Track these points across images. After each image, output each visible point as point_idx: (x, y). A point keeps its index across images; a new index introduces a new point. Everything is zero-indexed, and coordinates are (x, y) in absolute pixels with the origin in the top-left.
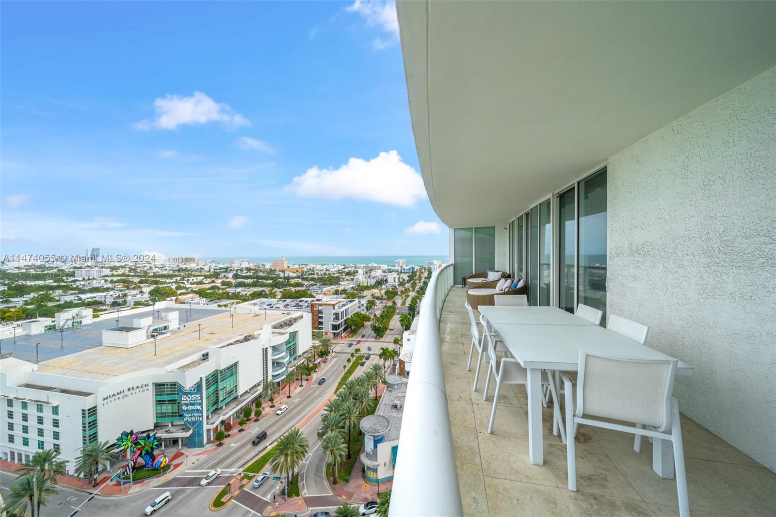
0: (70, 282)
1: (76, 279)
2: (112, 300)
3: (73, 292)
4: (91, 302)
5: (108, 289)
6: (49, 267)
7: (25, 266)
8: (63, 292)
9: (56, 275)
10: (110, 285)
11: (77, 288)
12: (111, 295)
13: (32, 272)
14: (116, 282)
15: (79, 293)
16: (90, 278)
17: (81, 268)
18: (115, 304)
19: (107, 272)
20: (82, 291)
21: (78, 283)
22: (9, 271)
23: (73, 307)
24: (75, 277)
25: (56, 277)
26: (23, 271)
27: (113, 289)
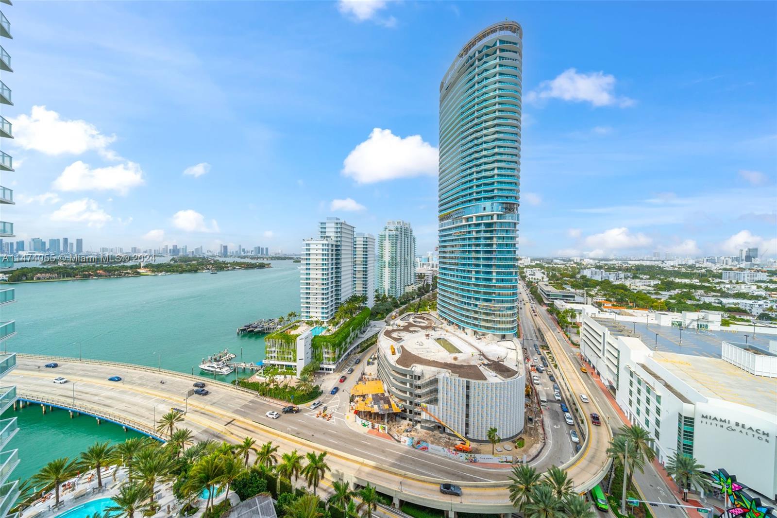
0: (715, 284)
1: (722, 281)
2: (761, 311)
3: (714, 294)
4: (732, 308)
5: (757, 298)
6: (699, 267)
7: (679, 265)
8: (705, 292)
9: (703, 275)
10: (763, 293)
11: (720, 291)
12: (760, 305)
13: (683, 270)
14: (773, 290)
15: (721, 296)
16: (739, 281)
17: (731, 270)
18: (763, 317)
19: (764, 277)
20: (725, 295)
21: (722, 286)
22: (666, 269)
23: (711, 310)
24: (722, 279)
25: (702, 277)
26: (676, 269)
27: (765, 298)
